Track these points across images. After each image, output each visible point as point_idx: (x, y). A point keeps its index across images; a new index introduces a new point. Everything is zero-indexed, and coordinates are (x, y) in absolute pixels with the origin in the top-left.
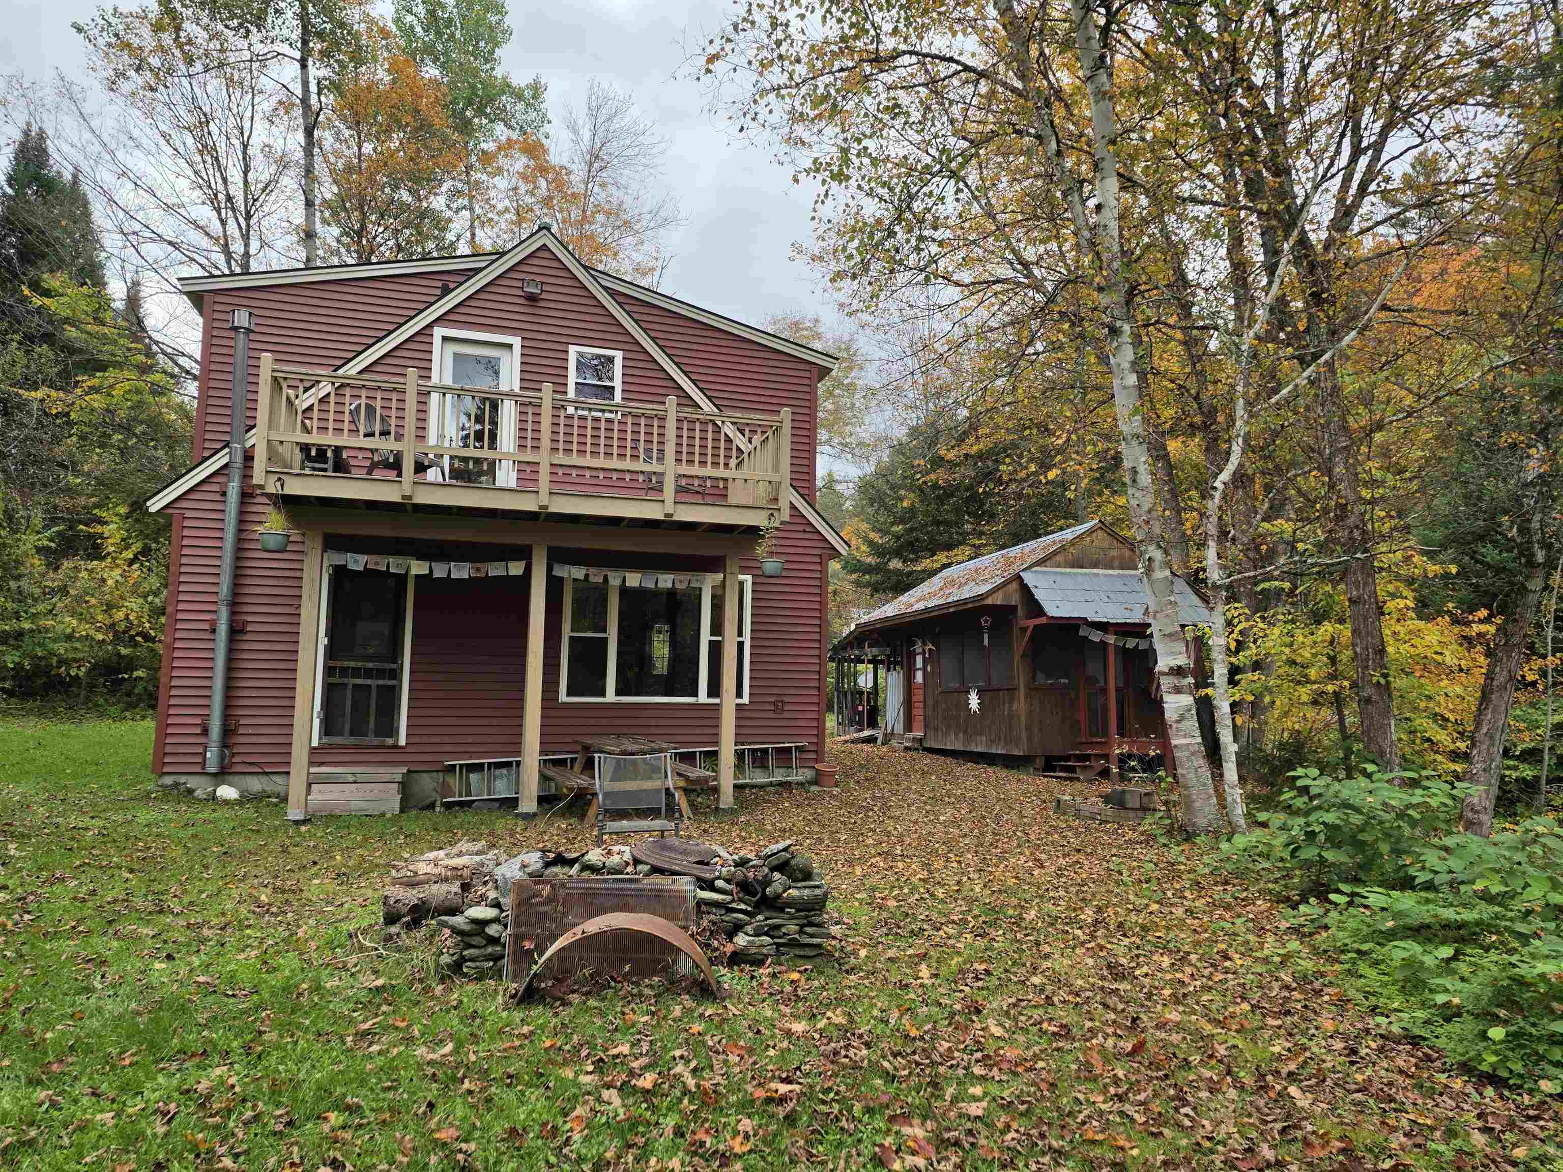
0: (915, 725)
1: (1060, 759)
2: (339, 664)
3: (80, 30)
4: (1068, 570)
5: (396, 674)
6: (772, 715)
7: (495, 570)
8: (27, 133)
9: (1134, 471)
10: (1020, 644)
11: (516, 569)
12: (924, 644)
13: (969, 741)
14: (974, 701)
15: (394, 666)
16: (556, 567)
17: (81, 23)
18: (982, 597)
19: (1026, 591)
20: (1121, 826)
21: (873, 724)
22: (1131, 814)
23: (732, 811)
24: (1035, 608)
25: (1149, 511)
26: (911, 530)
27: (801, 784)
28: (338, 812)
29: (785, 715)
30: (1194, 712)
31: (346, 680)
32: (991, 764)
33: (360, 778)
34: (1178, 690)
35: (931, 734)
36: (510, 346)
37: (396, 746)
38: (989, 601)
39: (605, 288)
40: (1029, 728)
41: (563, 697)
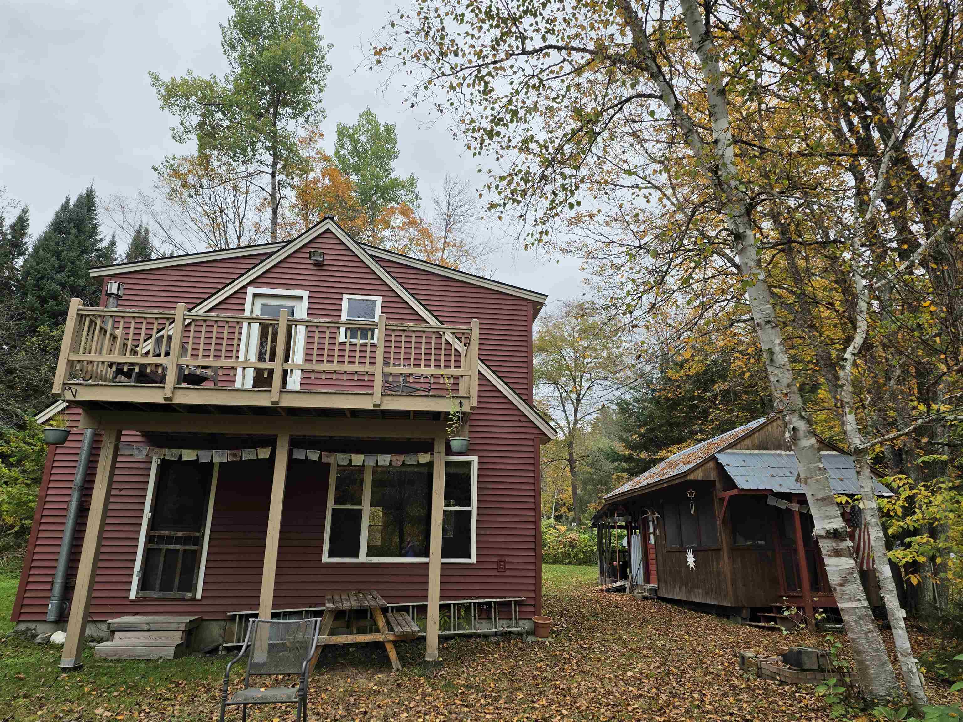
0: (651, 578)
1: (763, 610)
2: (157, 533)
3: (155, 169)
4: (756, 452)
5: (199, 541)
6: (497, 574)
7: (248, 455)
8: (138, 232)
9: (771, 352)
10: (720, 512)
11: (264, 454)
12: (653, 513)
13: (689, 592)
14: (691, 560)
15: (197, 534)
16: (295, 451)
17: (156, 166)
18: (685, 474)
19: (720, 468)
20: (798, 691)
21: (625, 576)
22: (809, 676)
23: (437, 664)
24: (729, 483)
25: (789, 386)
26: (652, 430)
27: (519, 634)
28: (124, 657)
29: (508, 573)
30: (856, 575)
31: (161, 546)
32: (708, 613)
33: (153, 627)
34: (837, 553)
35: (663, 585)
36: (300, 298)
37: (193, 599)
38: (691, 477)
39: (372, 257)
40: (734, 583)
41: (325, 558)
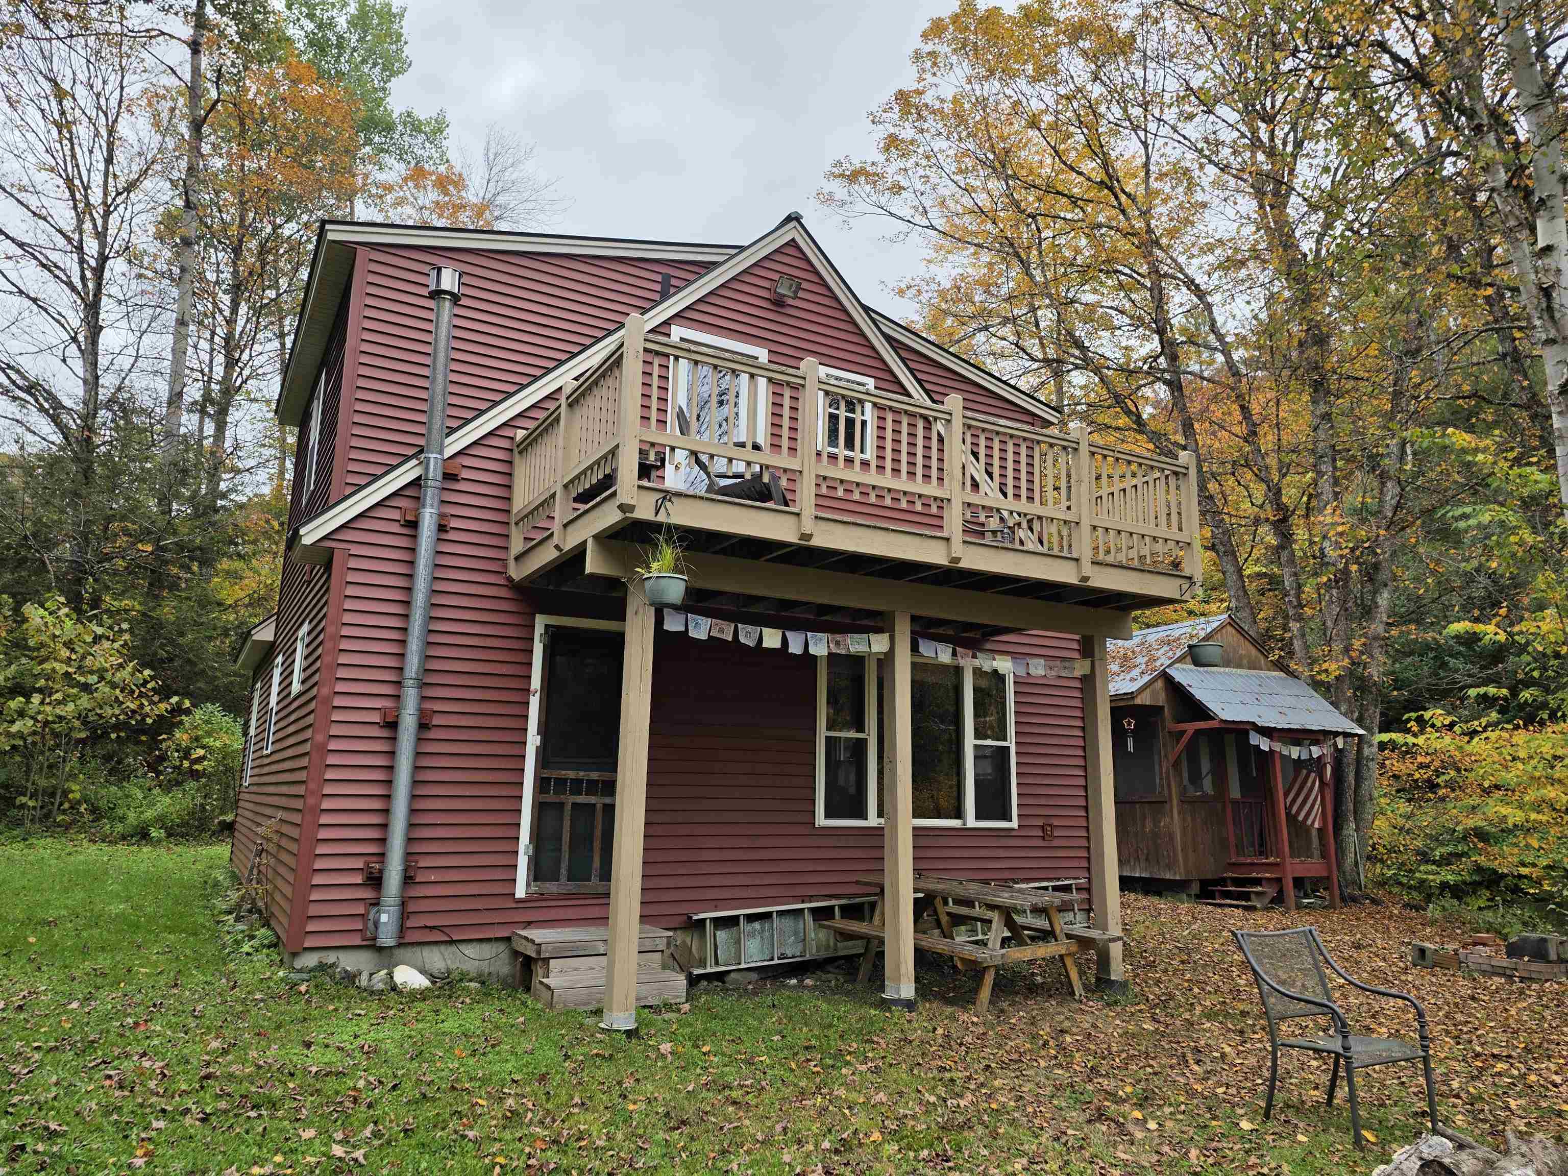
1: (1220, 883)
2: (554, 773)
6: (1041, 843)
7: (859, 645)
11: (879, 644)
18: (1131, 695)
19: (1173, 690)
24: (1196, 710)
29: (1056, 843)
31: (563, 798)
38: (1138, 701)
40: (1184, 849)
41: (821, 820)
